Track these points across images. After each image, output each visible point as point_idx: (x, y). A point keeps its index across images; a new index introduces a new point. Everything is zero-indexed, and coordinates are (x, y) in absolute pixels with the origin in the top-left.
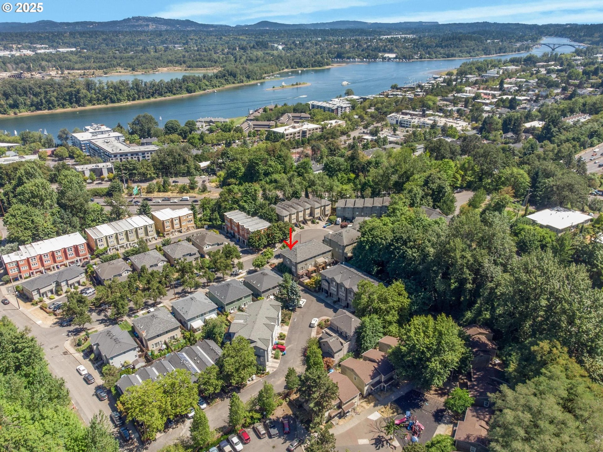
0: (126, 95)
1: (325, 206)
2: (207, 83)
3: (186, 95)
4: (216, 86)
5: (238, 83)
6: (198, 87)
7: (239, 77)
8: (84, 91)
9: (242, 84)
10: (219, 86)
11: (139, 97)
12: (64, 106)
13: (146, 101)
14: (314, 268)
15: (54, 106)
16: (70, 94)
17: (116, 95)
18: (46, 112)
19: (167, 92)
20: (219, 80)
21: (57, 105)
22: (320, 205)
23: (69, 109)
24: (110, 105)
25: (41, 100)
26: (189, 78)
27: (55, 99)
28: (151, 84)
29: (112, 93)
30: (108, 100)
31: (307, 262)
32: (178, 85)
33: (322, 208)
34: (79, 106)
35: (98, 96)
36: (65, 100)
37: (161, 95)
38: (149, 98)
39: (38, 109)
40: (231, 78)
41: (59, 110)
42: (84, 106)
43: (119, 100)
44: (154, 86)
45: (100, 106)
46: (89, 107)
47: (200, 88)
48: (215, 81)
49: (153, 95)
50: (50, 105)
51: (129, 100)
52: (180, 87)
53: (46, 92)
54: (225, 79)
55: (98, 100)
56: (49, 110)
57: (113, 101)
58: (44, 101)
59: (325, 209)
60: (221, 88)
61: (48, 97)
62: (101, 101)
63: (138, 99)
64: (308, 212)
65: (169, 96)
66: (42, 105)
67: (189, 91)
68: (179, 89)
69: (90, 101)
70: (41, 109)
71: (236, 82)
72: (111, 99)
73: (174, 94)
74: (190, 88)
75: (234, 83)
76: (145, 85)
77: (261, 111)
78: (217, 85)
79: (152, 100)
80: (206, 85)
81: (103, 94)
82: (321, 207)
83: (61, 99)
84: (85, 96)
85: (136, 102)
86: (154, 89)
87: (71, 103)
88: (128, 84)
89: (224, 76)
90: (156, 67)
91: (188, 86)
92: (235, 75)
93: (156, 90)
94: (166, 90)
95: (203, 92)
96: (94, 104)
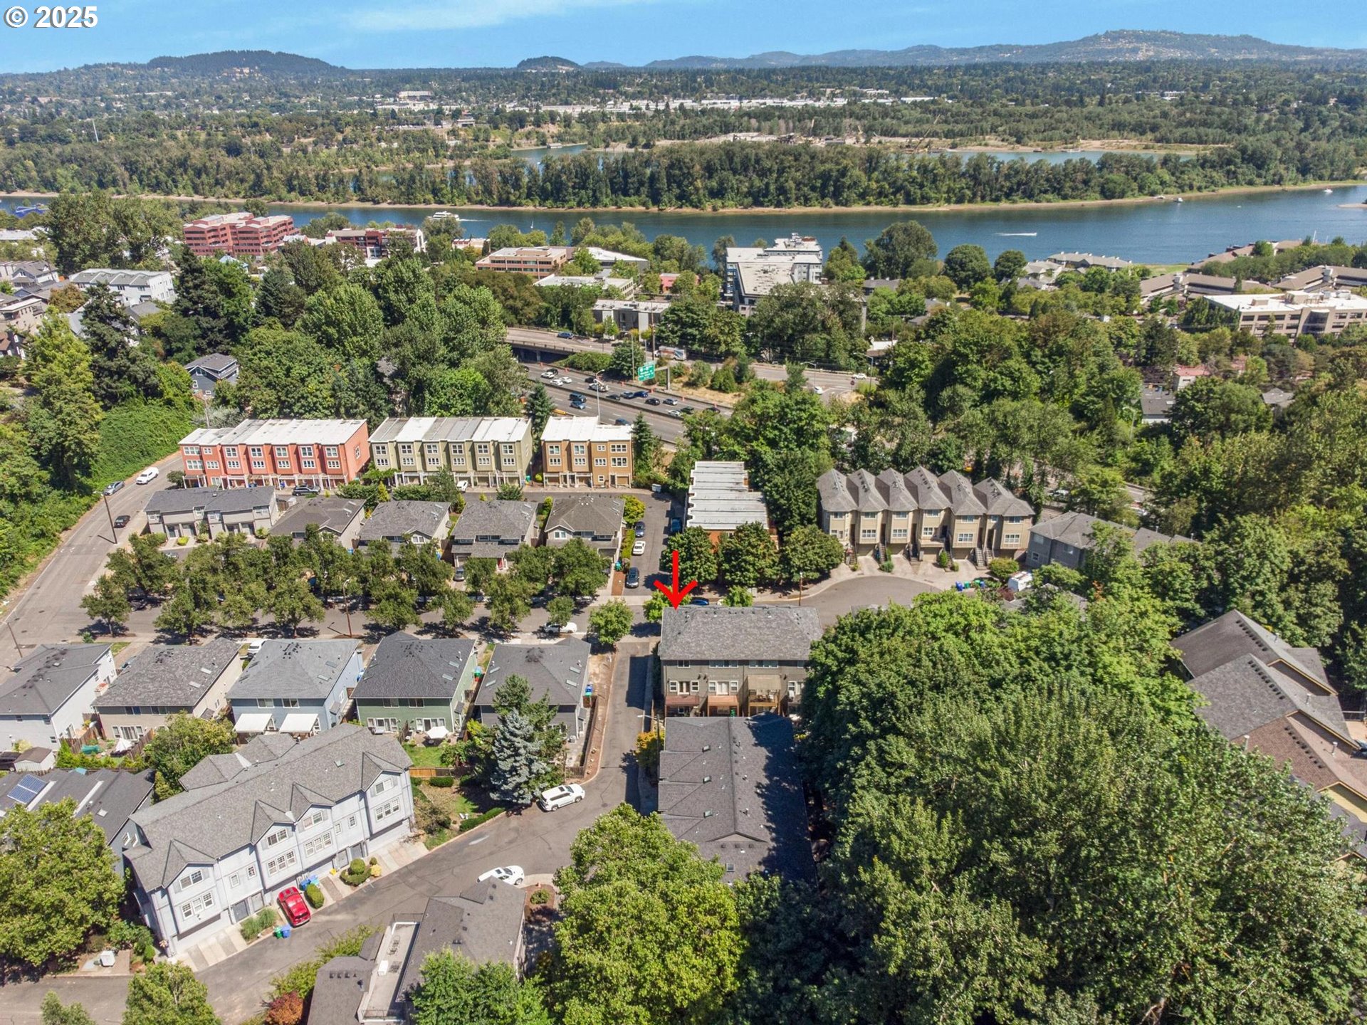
0: (945, 189)
1: (1001, 519)
2: (1167, 177)
3: (1094, 202)
4: (1191, 187)
5: (1266, 184)
6: (1135, 185)
7: (1276, 167)
8: (857, 173)
9: (1276, 188)
10: (1199, 189)
11: (975, 195)
12: (807, 201)
13: (988, 206)
14: (733, 701)
15: (787, 200)
16: (825, 177)
17: (921, 186)
18: (771, 210)
19: (1046, 192)
20: (1208, 171)
21: (794, 197)
22: (981, 510)
23: (816, 209)
24: (902, 208)
25: (767, 185)
26: (1119, 160)
27: (793, 186)
28: (1010, 168)
29: (913, 181)
30: (900, 197)
31: (706, 670)
32: (1080, 176)
33: (991, 523)
34: (837, 204)
35: (882, 187)
36: (813, 189)
37: (1029, 196)
38: (997, 200)
39: (757, 203)
40: (1246, 170)
41: (797, 209)
42: (845, 205)
43: (926, 200)
44: (1017, 172)
45: (879, 208)
46: (858, 208)
47: (1141, 189)
48: (1195, 176)
49: (1008, 196)
50: (782, 196)
51: (948, 201)
52: (1086, 182)
53: (781, 171)
54: (1228, 172)
55: (880, 194)
56: (777, 206)
57: (910, 201)
58: (772, 187)
59: (999, 527)
60: (1205, 193)
61: (782, 180)
62: (886, 196)
63: (970, 201)
64: (932, 522)
65: (1049, 201)
66: (765, 196)
67: (1106, 193)
68: (1080, 186)
69: (862, 196)
70: (761, 205)
71: (1258, 180)
72: (908, 194)
73: (1065, 198)
74: (1111, 185)
75: (1251, 183)
76: (998, 168)
77: (1246, 251)
78: (1196, 184)
79: (1004, 205)
80: (1163, 183)
81: (895, 182)
82: (985, 517)
83: (805, 185)
84: (855, 183)
85: (965, 207)
86: (1014, 180)
87: (823, 197)
88: (958, 164)
89: (1229, 162)
90: (1075, 137)
91: (1108, 181)
92: (1264, 163)
93: (1019, 184)
94: (1046, 186)
95: (1149, 198)
96: (868, 204)
